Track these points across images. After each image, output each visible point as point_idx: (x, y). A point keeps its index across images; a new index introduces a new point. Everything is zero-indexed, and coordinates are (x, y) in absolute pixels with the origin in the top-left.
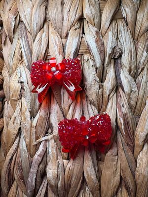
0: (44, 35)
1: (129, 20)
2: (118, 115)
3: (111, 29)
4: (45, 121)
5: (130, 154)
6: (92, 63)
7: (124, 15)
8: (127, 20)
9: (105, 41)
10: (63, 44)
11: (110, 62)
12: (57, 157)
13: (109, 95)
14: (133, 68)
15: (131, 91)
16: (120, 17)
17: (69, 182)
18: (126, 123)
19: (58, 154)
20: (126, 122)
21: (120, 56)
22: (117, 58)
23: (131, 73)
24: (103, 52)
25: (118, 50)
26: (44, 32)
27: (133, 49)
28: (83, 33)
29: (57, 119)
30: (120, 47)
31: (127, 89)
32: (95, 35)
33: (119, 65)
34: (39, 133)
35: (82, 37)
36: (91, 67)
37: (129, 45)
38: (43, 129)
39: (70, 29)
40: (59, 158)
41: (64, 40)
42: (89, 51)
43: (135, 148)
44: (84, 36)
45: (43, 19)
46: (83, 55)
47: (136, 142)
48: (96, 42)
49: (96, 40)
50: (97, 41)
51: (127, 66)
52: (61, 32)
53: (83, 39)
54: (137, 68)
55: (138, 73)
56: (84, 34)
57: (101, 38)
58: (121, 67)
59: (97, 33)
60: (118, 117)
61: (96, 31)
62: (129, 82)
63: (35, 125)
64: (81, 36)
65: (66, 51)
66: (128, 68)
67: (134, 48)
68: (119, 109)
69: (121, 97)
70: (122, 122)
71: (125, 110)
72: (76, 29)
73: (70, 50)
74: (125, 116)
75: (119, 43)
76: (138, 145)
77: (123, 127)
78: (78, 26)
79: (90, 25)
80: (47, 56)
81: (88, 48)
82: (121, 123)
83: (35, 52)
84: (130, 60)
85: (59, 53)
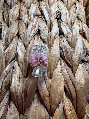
5: (70, 71)
13: (55, 37)
15: (68, 33)
17: (26, 90)
18: (66, 51)
22: (59, 19)
25: (59, 13)
26: (17, 5)
32: (45, 5)
35: (38, 8)
39: (32, 3)
48: (46, 9)
49: (46, 7)
74: (65, 47)
75: (59, 9)
76: (75, 64)
78: (36, 2)
85: (25, 14)
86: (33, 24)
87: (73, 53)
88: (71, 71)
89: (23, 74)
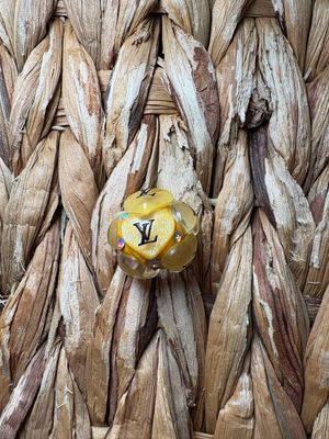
0: (47, 56)
1: (292, 19)
2: (257, 293)
3: (240, 45)
4: (38, 310)
5: (292, 413)
6: (181, 140)
7: (277, 7)
8: (284, 22)
9: (220, 78)
10: (101, 86)
11: (233, 139)
12: (74, 418)
13: (230, 236)
14: (300, 157)
15: (296, 224)
16: (264, 12)
18: (281, 320)
19: (78, 409)
20: (280, 316)
21: (265, 122)
22: (256, 129)
23: (296, 171)
24: (214, 111)
25: (259, 105)
26: (47, 49)
27: (302, 104)
28: (160, 54)
29: (77, 302)
30: (264, 95)
31: (282, 217)
32: (192, 61)
33: (261, 149)
34: (18, 344)
35: (157, 66)
36: (179, 151)
37: (289, 89)
38: (31, 333)
39: (123, 40)
40: (79, 420)
41: (104, 74)
42: (174, 105)
43: (306, 395)
44: (160, 62)
45: (45, 12)
46: (157, 115)
47: (309, 378)
48: (195, 80)
49: (194, 74)
50: (196, 76)
51: (284, 149)
52: (99, 50)
53: (158, 70)
54: (312, 157)
55: (316, 172)
56: (163, 57)
57: (211, 68)
58: (267, 154)
59: (199, 54)
60: (258, 300)
61: (196, 49)
62: (290, 198)
63: (8, 322)
64: (153, 62)
65: (109, 103)
66: (287, 158)
67: (305, 99)
68: (259, 276)
69: (265, 239)
70: (270, 317)
71: (277, 278)
72: (138, 43)
73: (120, 101)
74: (276, 298)
75: (261, 84)
76: (315, 387)
77: (271, 331)
78: (144, 34)
79: (179, 32)
80: (56, 117)
81: (172, 96)
82: (266, 319)
83: (18, 105)
84: (292, 133)
85: (90, 110)
86: (133, 171)
87: (311, 326)
88: (295, 414)
89: (91, 406)
